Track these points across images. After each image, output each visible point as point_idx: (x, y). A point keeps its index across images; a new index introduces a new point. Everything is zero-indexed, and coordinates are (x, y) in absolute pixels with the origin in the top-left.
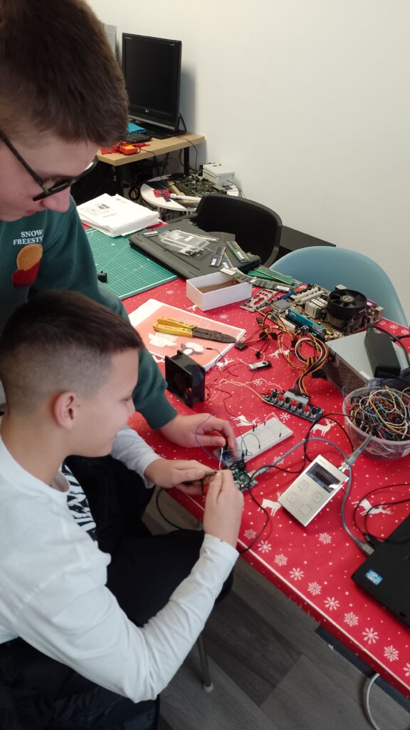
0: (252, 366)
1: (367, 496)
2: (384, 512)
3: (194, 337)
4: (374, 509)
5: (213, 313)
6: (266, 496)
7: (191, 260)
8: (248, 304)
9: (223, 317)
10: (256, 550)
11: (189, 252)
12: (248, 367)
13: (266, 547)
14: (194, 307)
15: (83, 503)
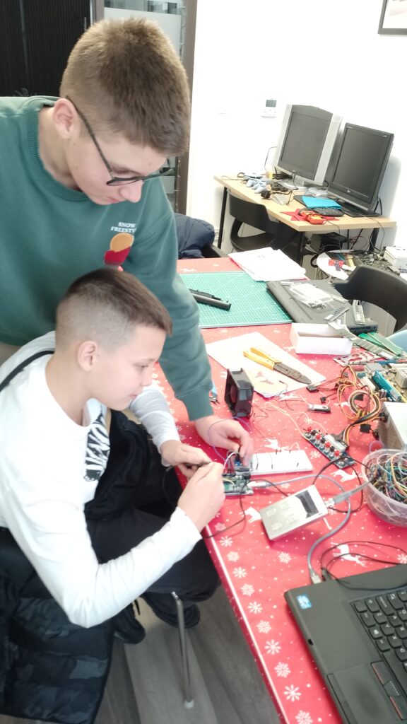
0: (311, 406)
1: (350, 543)
2: (358, 562)
3: (274, 369)
4: (349, 555)
5: (304, 357)
6: (254, 506)
7: (309, 311)
8: (342, 359)
9: (313, 362)
10: (217, 540)
11: (311, 304)
12: (308, 406)
13: (227, 542)
14: (290, 349)
15: (105, 452)
